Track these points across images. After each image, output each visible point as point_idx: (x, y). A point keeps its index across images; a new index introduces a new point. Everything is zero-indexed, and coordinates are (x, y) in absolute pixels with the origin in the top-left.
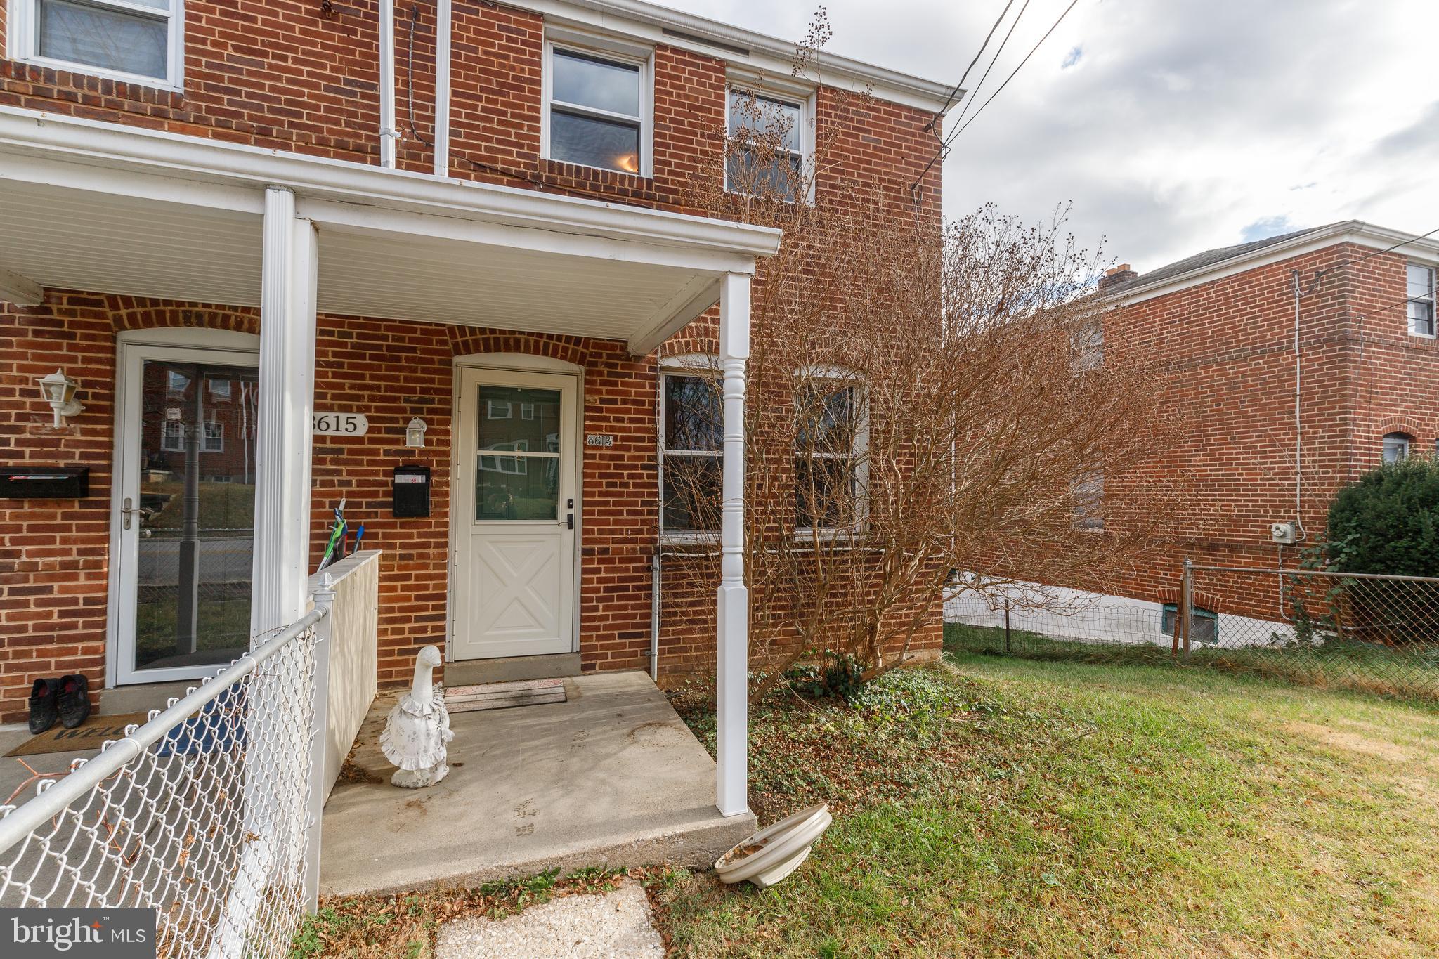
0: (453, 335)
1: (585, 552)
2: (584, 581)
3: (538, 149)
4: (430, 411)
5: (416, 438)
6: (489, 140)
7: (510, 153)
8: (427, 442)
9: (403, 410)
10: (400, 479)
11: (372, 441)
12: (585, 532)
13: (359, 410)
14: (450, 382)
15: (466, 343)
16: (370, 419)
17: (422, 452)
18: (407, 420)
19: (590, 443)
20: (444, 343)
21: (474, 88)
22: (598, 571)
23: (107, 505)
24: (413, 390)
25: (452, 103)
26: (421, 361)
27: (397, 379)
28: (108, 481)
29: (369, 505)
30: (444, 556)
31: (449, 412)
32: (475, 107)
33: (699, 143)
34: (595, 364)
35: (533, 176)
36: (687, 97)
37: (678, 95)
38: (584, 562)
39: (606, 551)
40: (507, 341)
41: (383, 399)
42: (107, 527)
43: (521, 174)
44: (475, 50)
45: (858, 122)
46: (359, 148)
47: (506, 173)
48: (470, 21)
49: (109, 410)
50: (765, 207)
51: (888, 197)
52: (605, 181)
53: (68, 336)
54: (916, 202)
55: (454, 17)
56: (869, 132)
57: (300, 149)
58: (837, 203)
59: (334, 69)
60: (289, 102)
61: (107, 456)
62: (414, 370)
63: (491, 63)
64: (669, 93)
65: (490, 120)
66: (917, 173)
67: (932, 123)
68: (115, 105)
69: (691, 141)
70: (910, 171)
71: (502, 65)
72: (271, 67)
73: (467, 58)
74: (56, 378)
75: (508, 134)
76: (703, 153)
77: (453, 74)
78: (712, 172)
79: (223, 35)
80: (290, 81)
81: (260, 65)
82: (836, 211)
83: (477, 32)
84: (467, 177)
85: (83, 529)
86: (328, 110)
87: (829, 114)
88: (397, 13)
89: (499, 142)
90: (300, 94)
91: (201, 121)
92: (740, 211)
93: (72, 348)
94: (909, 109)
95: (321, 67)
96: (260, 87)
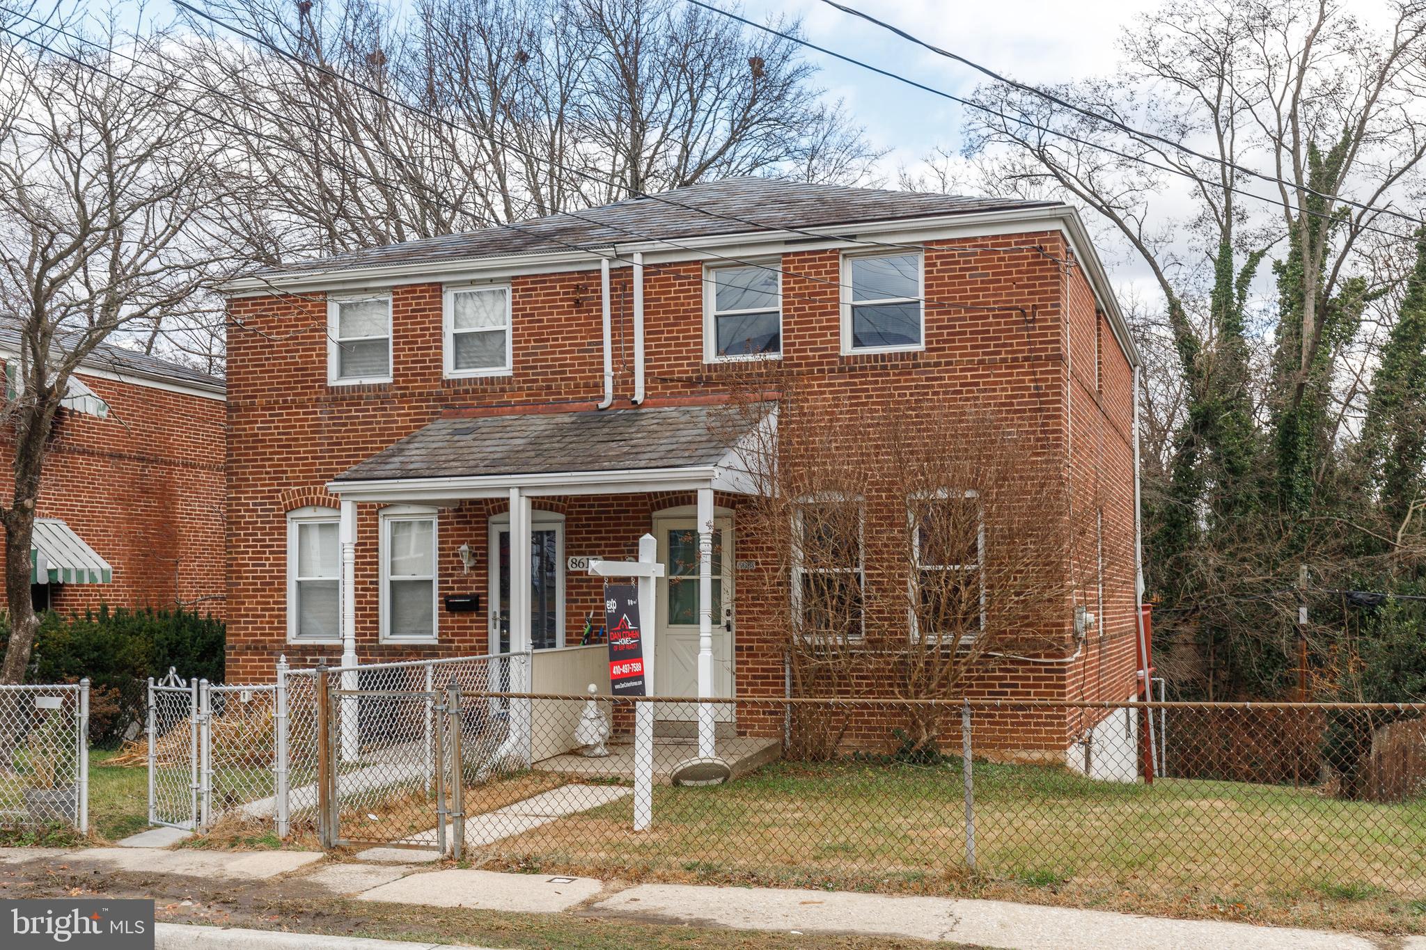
0: (650, 499)
1: (738, 648)
2: (738, 670)
3: (702, 357)
6: (669, 359)
7: (682, 365)
9: (622, 552)
12: (738, 634)
15: (658, 503)
16: (606, 559)
19: (740, 567)
20: (645, 504)
21: (659, 326)
22: (747, 663)
23: (486, 615)
24: (629, 538)
25: (645, 340)
26: (633, 518)
27: (619, 532)
28: (487, 602)
32: (659, 339)
33: (818, 321)
34: (742, 508)
35: (697, 378)
36: (807, 288)
37: (800, 288)
38: (737, 656)
39: (751, 648)
40: (683, 498)
41: (613, 545)
42: (486, 628)
43: (689, 379)
44: (659, 299)
45: (965, 262)
46: (596, 385)
47: (679, 380)
48: (656, 280)
49: (486, 562)
50: (876, 361)
51: (998, 324)
52: (747, 369)
53: (470, 523)
54: (1030, 322)
55: (645, 281)
56: (976, 268)
57: (566, 393)
58: (945, 341)
59: (582, 338)
60: (560, 366)
61: (486, 588)
62: (628, 524)
63: (669, 305)
64: (793, 289)
65: (670, 345)
66: (1030, 293)
67: (1048, 241)
68: (485, 391)
69: (811, 322)
70: (1023, 294)
71: (676, 305)
72: (552, 346)
73: (655, 306)
74: (464, 547)
75: (681, 352)
76: (821, 328)
77: (645, 320)
78: (830, 342)
79: (529, 335)
80: (561, 352)
81: (546, 347)
82: (944, 349)
83: (661, 286)
84: (656, 388)
85: (477, 628)
86: (580, 365)
87: (934, 265)
88: (612, 290)
89: (676, 359)
90: (566, 359)
91: (520, 389)
92: (854, 369)
93: (471, 529)
94: (1020, 235)
95: (576, 338)
96: (546, 360)
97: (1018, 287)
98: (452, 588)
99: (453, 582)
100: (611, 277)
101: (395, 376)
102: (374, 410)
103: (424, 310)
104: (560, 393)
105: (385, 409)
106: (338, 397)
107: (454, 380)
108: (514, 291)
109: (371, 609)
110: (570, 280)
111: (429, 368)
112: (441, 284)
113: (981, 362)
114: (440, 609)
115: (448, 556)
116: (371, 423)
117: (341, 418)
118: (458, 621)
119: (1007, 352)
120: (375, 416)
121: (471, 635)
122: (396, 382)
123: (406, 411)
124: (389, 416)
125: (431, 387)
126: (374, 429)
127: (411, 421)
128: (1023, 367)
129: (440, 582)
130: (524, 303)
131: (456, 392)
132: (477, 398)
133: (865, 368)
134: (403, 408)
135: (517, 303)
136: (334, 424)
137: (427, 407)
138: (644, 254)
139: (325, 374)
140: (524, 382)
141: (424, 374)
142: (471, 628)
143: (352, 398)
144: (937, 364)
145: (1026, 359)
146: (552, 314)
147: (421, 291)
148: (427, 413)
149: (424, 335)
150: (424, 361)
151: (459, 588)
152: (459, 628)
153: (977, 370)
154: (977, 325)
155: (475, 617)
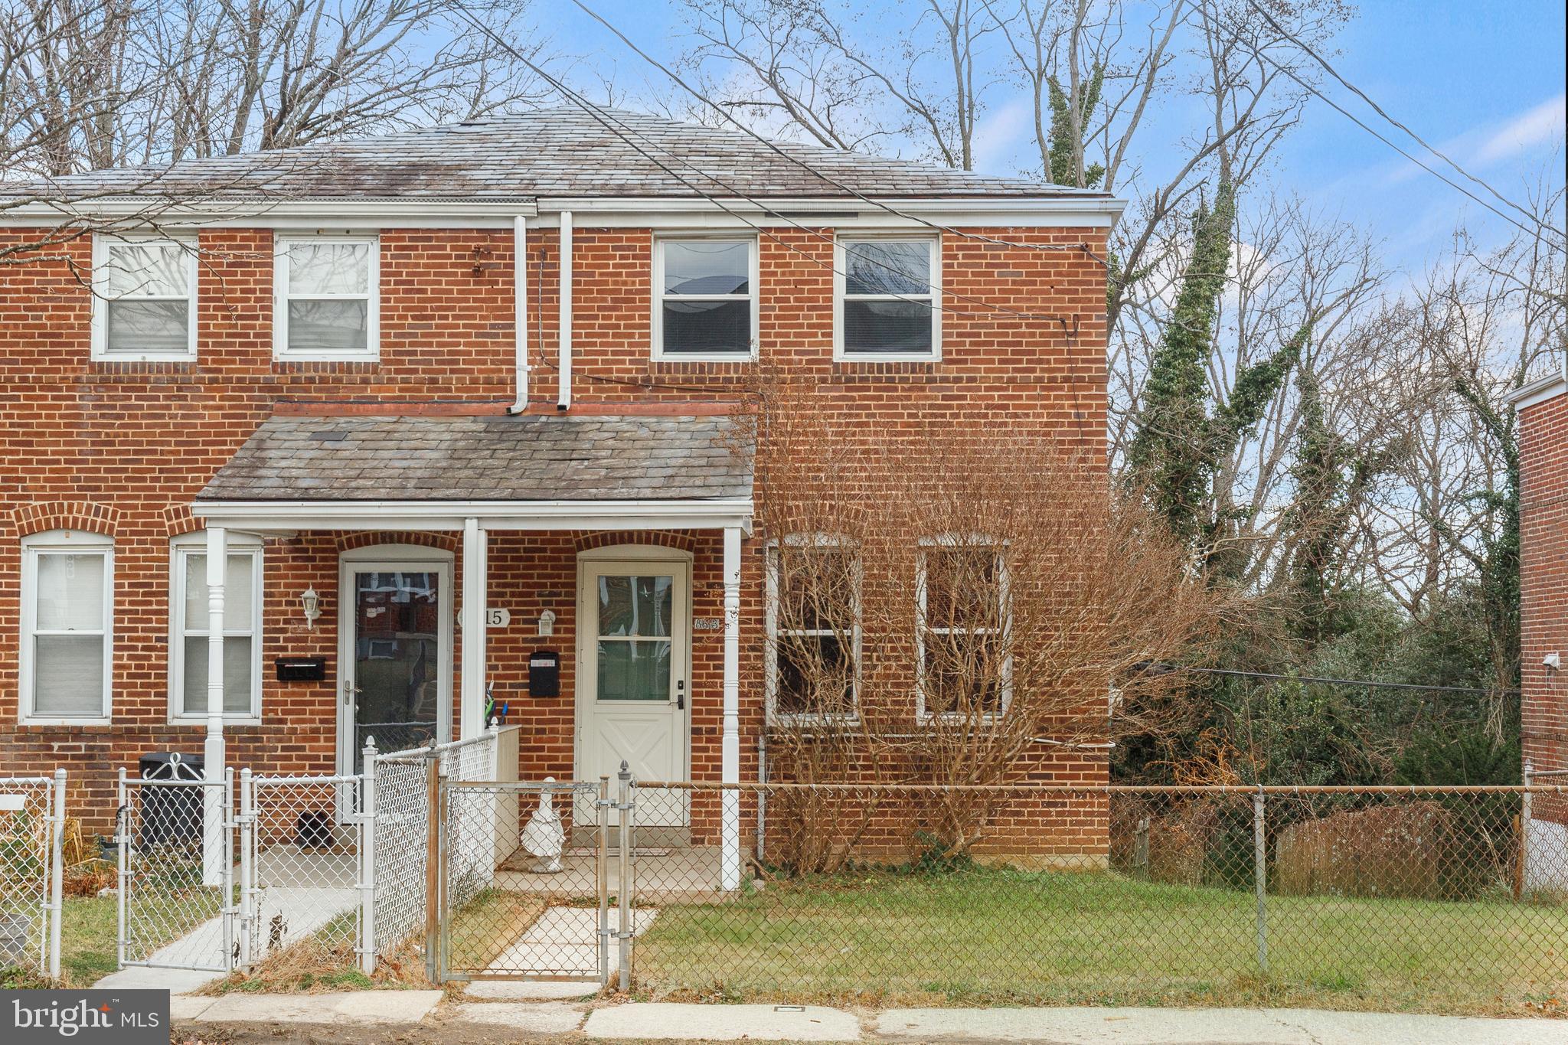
1: (694, 731)
2: (694, 759)
3: (648, 353)
4: (559, 603)
5: (545, 630)
6: (605, 353)
7: (623, 362)
8: (556, 631)
9: (536, 603)
10: (535, 663)
11: (513, 631)
12: (694, 712)
13: (504, 605)
14: (574, 576)
15: (587, 540)
16: (512, 612)
17: (552, 640)
18: (540, 612)
19: (698, 626)
20: (568, 542)
21: (592, 308)
22: (706, 750)
23: (334, 685)
24: (544, 585)
25: (574, 326)
26: (551, 559)
27: (531, 576)
28: (335, 667)
29: (511, 686)
30: (571, 731)
31: (574, 603)
32: (592, 326)
33: (805, 317)
34: (702, 551)
35: (643, 380)
36: (792, 273)
37: (783, 274)
38: (693, 740)
39: (712, 730)
40: (621, 535)
41: (521, 595)
42: (334, 703)
43: (633, 381)
44: (593, 274)
45: (993, 257)
46: (502, 382)
47: (619, 381)
48: (588, 249)
49: (335, 613)
50: (880, 371)
51: (1033, 335)
52: (711, 372)
53: (313, 559)
54: (1070, 335)
55: (574, 249)
56: (1007, 265)
57: (458, 390)
58: (967, 352)
59: (482, 317)
60: (450, 353)
61: (335, 649)
62: (545, 568)
63: (606, 283)
64: (774, 274)
65: (606, 335)
66: (1071, 301)
67: (1093, 239)
68: (339, 381)
69: (797, 317)
70: (1062, 300)
71: (615, 283)
72: (438, 326)
73: (586, 283)
74: (310, 593)
75: (622, 344)
76: (810, 326)
77: (574, 300)
78: (821, 344)
79: (405, 309)
80: (451, 335)
81: (430, 326)
82: (965, 361)
83: (594, 257)
84: (587, 390)
85: (321, 703)
86: (478, 353)
87: (955, 257)
88: (529, 257)
89: (614, 353)
90: (458, 344)
91: (391, 381)
92: (853, 380)
93: (314, 568)
94: (1061, 229)
95: (474, 317)
96: (430, 344)
97: (1057, 292)
98: (285, 649)
99: (286, 640)
100: (528, 240)
101: (200, 353)
102: (167, 398)
103: (248, 265)
104: (449, 390)
105: (185, 398)
106: (108, 377)
107: (291, 364)
108: (383, 248)
109: (157, 676)
110: (466, 239)
111: (254, 345)
112: (271, 231)
113: (1011, 380)
114: (265, 676)
115: (279, 603)
116: (162, 416)
117: (114, 407)
118: (293, 694)
119: (1043, 370)
120: (168, 407)
121: (312, 712)
122: (200, 361)
123: (218, 402)
124: (191, 407)
125: (255, 371)
126: (167, 425)
127: (224, 416)
128: (1061, 389)
129: (265, 640)
130: (398, 265)
131: (294, 381)
132: (328, 390)
133: (866, 379)
134: (213, 398)
135: (389, 265)
136: (103, 416)
137: (250, 398)
138: (574, 214)
139: (88, 345)
140: (397, 371)
141: (246, 353)
142: (312, 703)
143: (133, 380)
144: (957, 380)
145: (1066, 380)
146: (439, 283)
147: (243, 239)
148: (250, 407)
149: (248, 300)
150: (247, 336)
151: (294, 649)
152: (293, 703)
153: (1006, 389)
154: (1006, 335)
155: (318, 689)
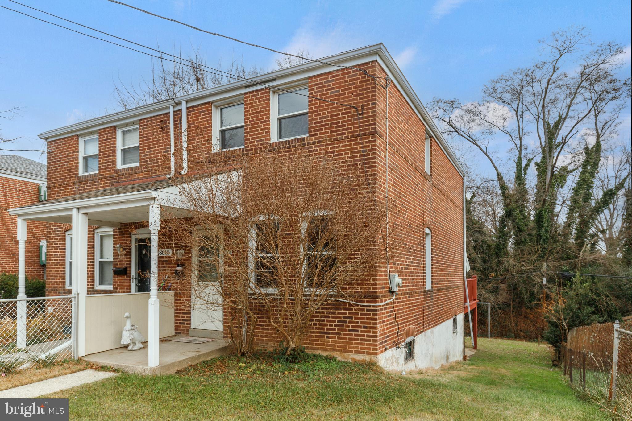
4: (185, 246)
5: (180, 256)
6: (198, 152)
7: (203, 155)
8: (184, 256)
9: (179, 247)
10: (178, 268)
13: (170, 248)
16: (173, 250)
17: (183, 260)
18: (180, 250)
21: (194, 136)
23: (130, 277)
24: (181, 240)
25: (188, 144)
27: (178, 237)
28: (130, 271)
30: (190, 293)
31: (191, 246)
33: (260, 126)
35: (209, 160)
36: (255, 109)
37: (252, 110)
41: (175, 244)
42: (130, 282)
43: (206, 161)
44: (194, 123)
45: (328, 86)
46: (169, 167)
47: (202, 162)
48: (192, 114)
49: (130, 252)
50: (286, 144)
51: (344, 117)
52: (229, 154)
53: (123, 234)
54: (360, 115)
55: (187, 116)
56: (333, 88)
57: (159, 172)
58: (318, 130)
59: (164, 146)
60: (157, 159)
61: (130, 264)
63: (198, 126)
64: (249, 111)
65: (198, 145)
66: (361, 99)
67: (370, 68)
68: (129, 174)
69: (257, 127)
70: (357, 99)
71: (201, 125)
72: (153, 151)
74: (118, 245)
75: (203, 148)
76: (261, 130)
77: (189, 134)
78: (265, 136)
79: (145, 146)
80: (157, 153)
81: (151, 151)
82: (317, 134)
83: (194, 117)
85: (126, 282)
86: (164, 158)
88: (175, 121)
89: (201, 152)
90: (159, 156)
91: (142, 172)
92: (275, 149)
93: (125, 237)
94: (356, 66)
95: (162, 146)
96: (151, 157)
97: (355, 96)
98: (117, 265)
99: (118, 262)
100: (174, 115)
101: (99, 170)
102: (93, 185)
103: (109, 139)
104: (156, 172)
105: (96, 184)
106: (81, 181)
107: (118, 170)
108: (140, 127)
109: (91, 274)
110: (160, 119)
111: (111, 165)
112: (115, 127)
113: (335, 140)
114: (113, 274)
115: (115, 250)
119: (348, 133)
120: (92, 188)
121: (125, 286)
122: (99, 172)
123: (103, 185)
124: (97, 188)
125: (113, 173)
128: (356, 140)
129: (114, 262)
130: (143, 132)
131: (119, 175)
132: (127, 177)
133: (280, 148)
136: (80, 192)
137: (110, 182)
138: (187, 102)
139: (78, 171)
140: (143, 168)
141: (109, 168)
142: (124, 283)
143: (85, 181)
144: (314, 143)
145: (358, 136)
146: (154, 135)
147: (108, 130)
148: (110, 186)
149: (109, 150)
150: (109, 162)
151: (120, 264)
152: (120, 282)
153: (333, 144)
154: (333, 120)
155: (125, 278)
